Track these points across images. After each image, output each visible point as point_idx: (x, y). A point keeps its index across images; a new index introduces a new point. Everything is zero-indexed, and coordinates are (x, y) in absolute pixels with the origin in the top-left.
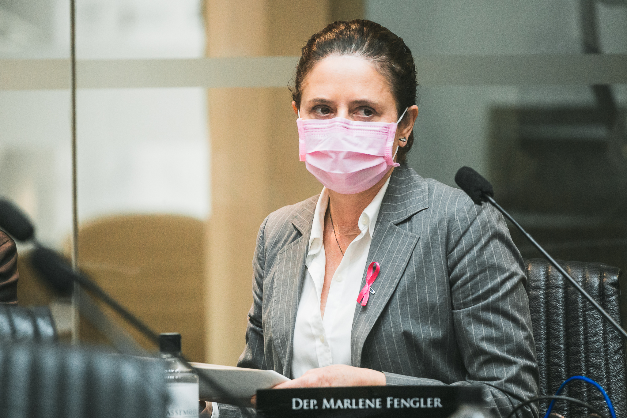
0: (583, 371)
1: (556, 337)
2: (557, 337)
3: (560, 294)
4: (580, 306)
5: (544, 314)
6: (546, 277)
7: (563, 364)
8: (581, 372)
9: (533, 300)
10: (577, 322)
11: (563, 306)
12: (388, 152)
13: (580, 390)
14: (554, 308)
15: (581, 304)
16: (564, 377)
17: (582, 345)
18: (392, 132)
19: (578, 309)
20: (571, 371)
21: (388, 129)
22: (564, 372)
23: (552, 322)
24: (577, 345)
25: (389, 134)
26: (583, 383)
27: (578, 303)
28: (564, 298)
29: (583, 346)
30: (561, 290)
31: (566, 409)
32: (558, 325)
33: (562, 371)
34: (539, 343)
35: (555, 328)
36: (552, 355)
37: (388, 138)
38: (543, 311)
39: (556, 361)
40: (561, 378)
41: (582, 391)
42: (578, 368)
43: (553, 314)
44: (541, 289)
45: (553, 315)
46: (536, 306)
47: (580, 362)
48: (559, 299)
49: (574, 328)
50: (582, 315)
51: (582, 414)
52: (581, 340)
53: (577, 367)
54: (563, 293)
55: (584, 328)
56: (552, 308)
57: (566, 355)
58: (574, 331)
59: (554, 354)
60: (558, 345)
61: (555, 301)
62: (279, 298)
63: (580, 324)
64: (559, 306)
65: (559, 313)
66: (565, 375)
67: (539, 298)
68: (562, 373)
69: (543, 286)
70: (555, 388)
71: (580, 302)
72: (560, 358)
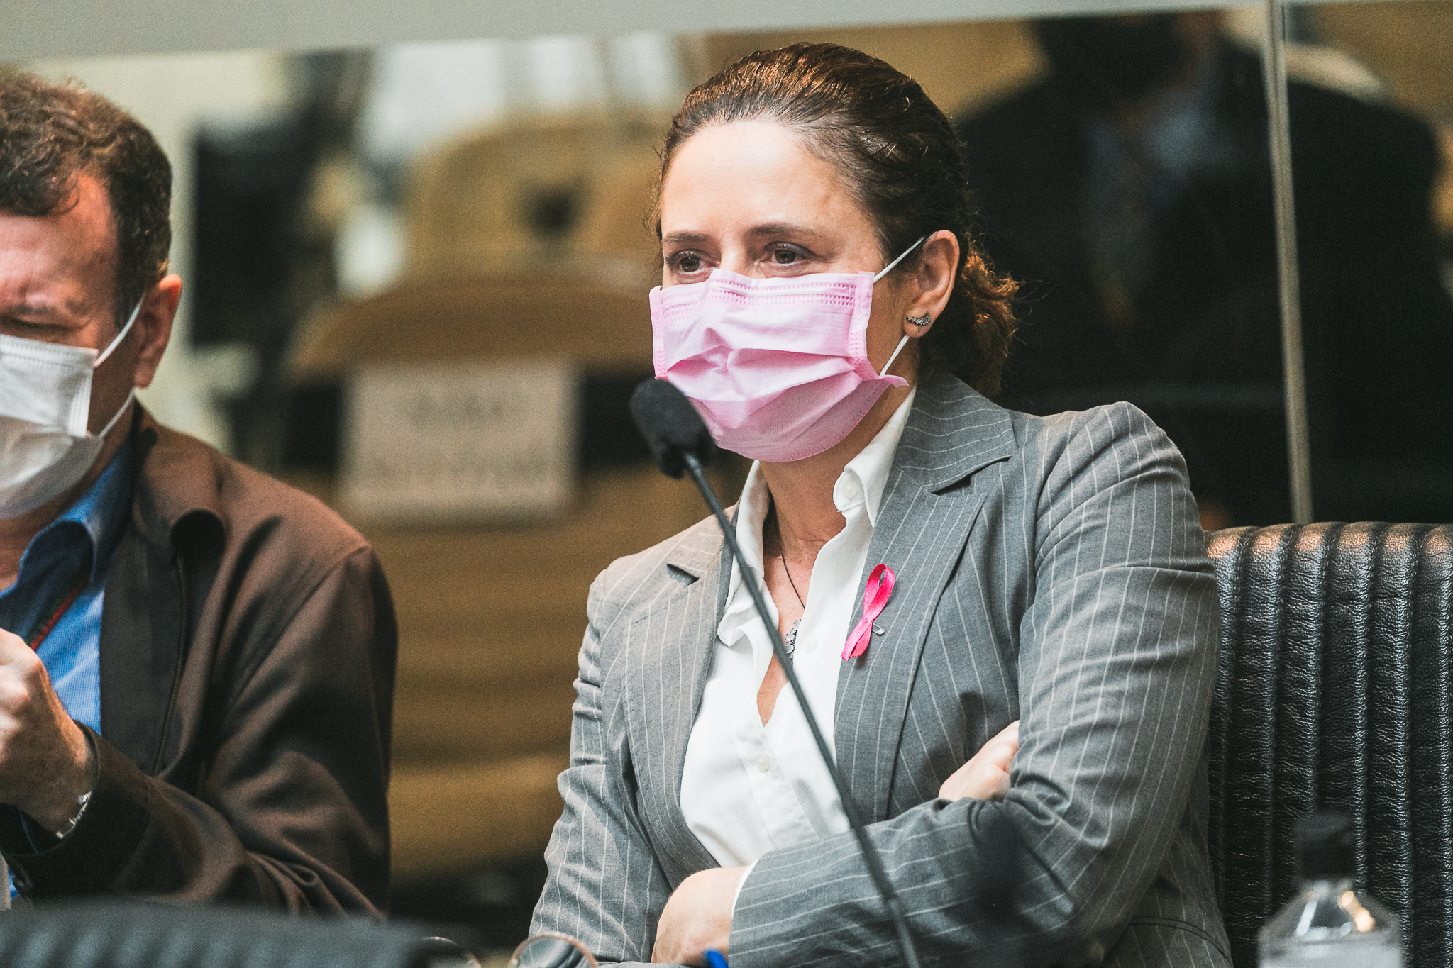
0: (1445, 806)
1: (1386, 723)
2: (1389, 721)
3: (1401, 613)
4: (1442, 642)
5: (1362, 665)
6: (1371, 571)
7: (1400, 789)
8: (1439, 809)
9: (1339, 630)
10: (1434, 683)
11: (1406, 643)
12: (857, 346)
13: (1435, 854)
14: (1384, 648)
15: (1446, 636)
16: (1403, 823)
17: (1445, 740)
18: (864, 296)
19: (1436, 649)
20: (1417, 808)
21: (850, 289)
22: (1403, 810)
23: (1379, 685)
24: (1433, 741)
25: (857, 303)
26: (1443, 837)
27: (1437, 634)
28: (1410, 622)
29: (1446, 743)
30: (1402, 603)
31: (1406, 905)
32: (1391, 690)
33: (1397, 809)
34: (1348, 739)
35: (1384, 698)
36: (1375, 769)
37: (855, 312)
38: (1359, 658)
39: (1386, 782)
40: (1395, 825)
41: (1440, 858)
42: (1432, 800)
43: (1382, 664)
44: (1358, 600)
45: (1382, 666)
46: (1346, 644)
47: (1437, 784)
48: (1398, 625)
49: (1426, 698)
50: (1447, 663)
51: (1439, 916)
52: (1442, 728)
53: (1430, 796)
54: (1408, 609)
55: (1451, 697)
56: (1380, 648)
57: (1409, 766)
58: (1426, 707)
59: (1382, 765)
60: (1392, 742)
61: (1387, 632)
62: (643, 722)
63: (1440, 687)
64: (1395, 642)
65: (1395, 661)
66: (1405, 817)
67: (1351, 623)
68: (1397, 814)
69: (1364, 594)
70: (1381, 852)
71: (1442, 631)
72: (1394, 776)
